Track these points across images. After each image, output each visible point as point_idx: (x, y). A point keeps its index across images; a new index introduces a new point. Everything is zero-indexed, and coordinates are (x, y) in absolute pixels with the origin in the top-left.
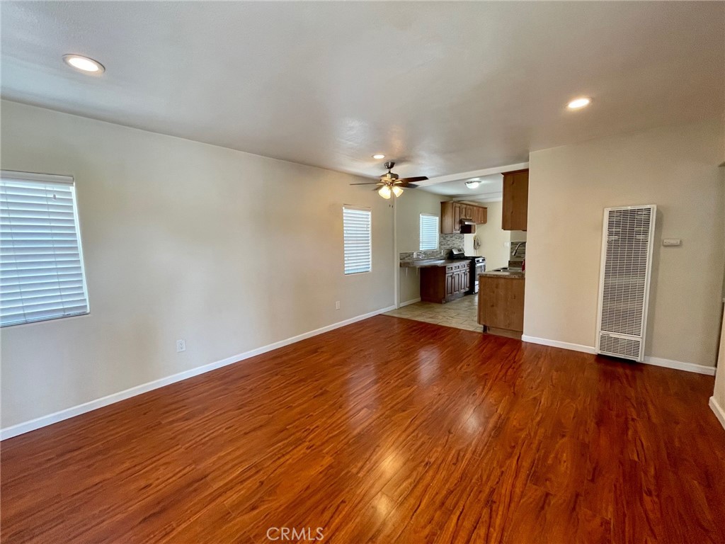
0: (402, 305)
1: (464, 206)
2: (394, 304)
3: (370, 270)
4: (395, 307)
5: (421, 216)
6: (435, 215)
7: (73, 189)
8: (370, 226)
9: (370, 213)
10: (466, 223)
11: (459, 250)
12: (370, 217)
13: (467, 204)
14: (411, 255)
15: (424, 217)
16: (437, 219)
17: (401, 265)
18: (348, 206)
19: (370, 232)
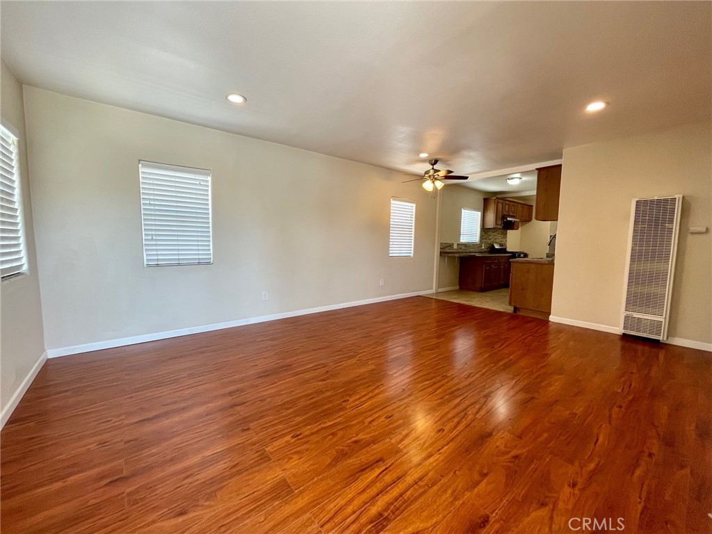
0: (440, 290)
1: (508, 202)
2: (432, 289)
3: (412, 255)
4: (433, 291)
5: (463, 210)
6: (478, 210)
7: (209, 179)
8: (414, 216)
9: (414, 205)
10: (508, 219)
11: (501, 245)
12: (414, 208)
13: (510, 201)
14: (451, 246)
15: (466, 211)
16: (479, 214)
17: (441, 254)
18: (396, 198)
19: (414, 222)
